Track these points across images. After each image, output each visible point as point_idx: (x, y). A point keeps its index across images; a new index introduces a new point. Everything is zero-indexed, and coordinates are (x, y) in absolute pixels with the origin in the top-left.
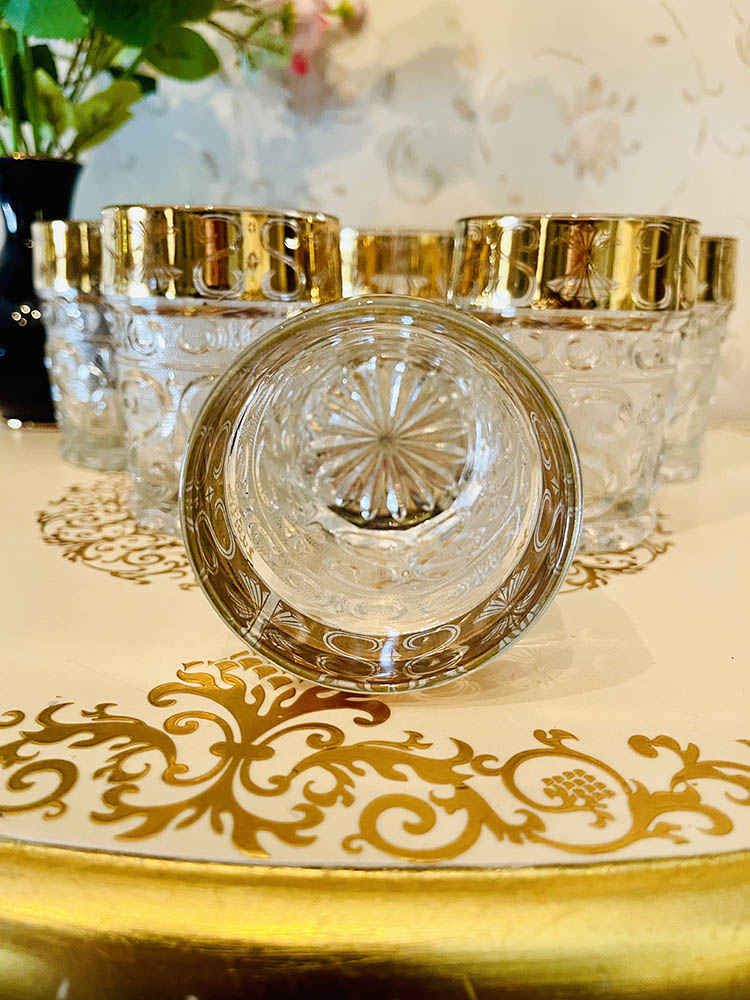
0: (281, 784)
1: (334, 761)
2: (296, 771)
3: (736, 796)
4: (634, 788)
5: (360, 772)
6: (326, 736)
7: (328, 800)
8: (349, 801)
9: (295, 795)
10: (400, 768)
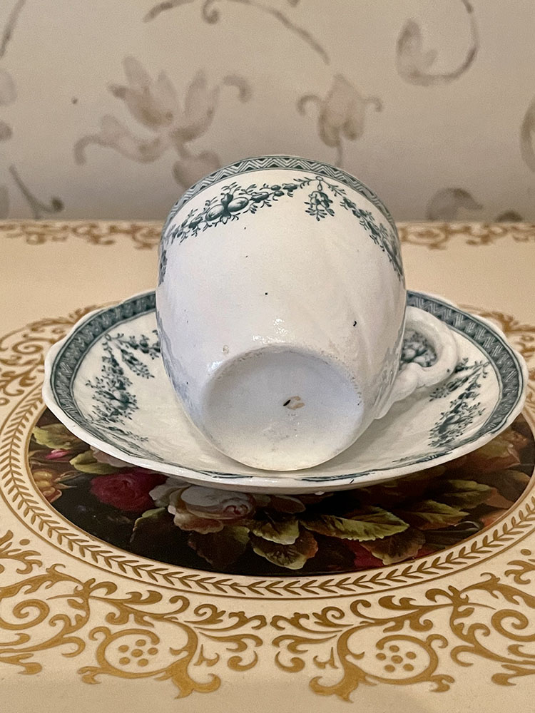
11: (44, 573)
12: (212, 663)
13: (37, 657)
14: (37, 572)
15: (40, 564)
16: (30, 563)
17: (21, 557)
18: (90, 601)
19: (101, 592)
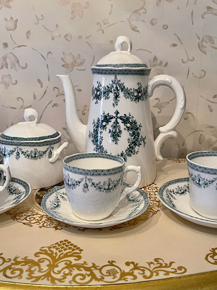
0: (59, 272)
1: (70, 267)
2: (62, 270)
3: (140, 273)
4: (122, 272)
5: (74, 269)
6: (68, 263)
7: (67, 275)
8: (71, 275)
9: (62, 274)
10: (82, 269)
11: (35, 213)
12: (62, 226)
13: (32, 225)
14: (34, 213)
15: (35, 212)
16: (33, 212)
17: (32, 211)
18: (43, 218)
19: (45, 216)
